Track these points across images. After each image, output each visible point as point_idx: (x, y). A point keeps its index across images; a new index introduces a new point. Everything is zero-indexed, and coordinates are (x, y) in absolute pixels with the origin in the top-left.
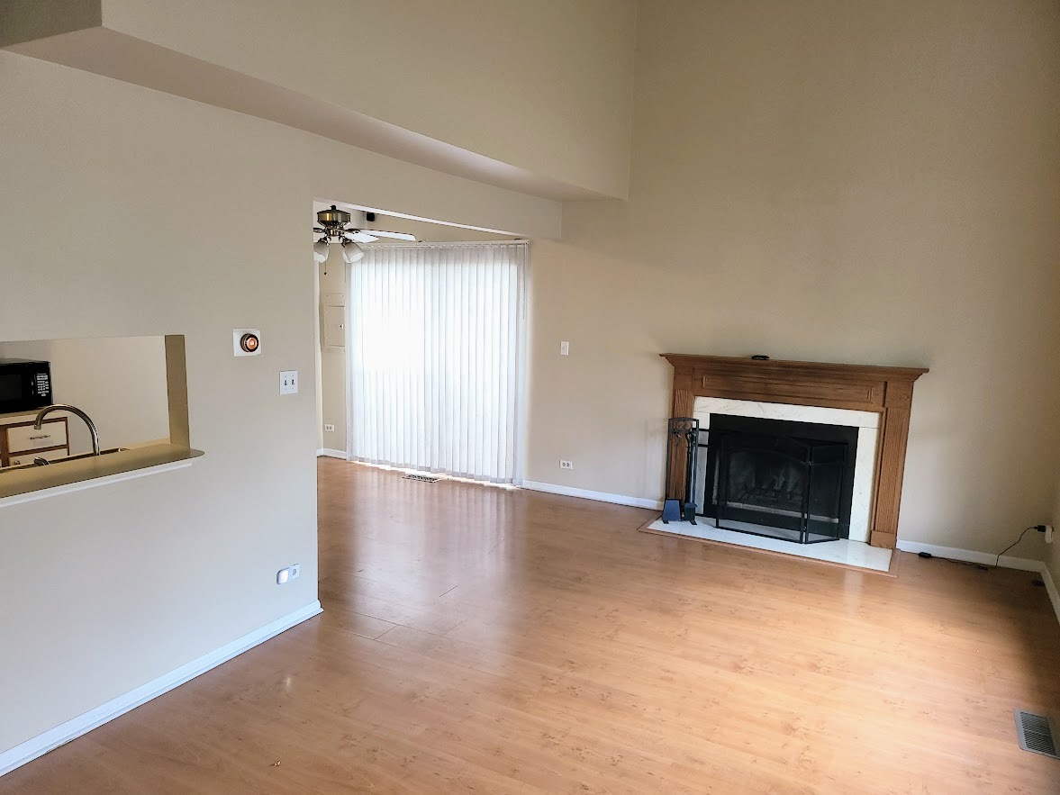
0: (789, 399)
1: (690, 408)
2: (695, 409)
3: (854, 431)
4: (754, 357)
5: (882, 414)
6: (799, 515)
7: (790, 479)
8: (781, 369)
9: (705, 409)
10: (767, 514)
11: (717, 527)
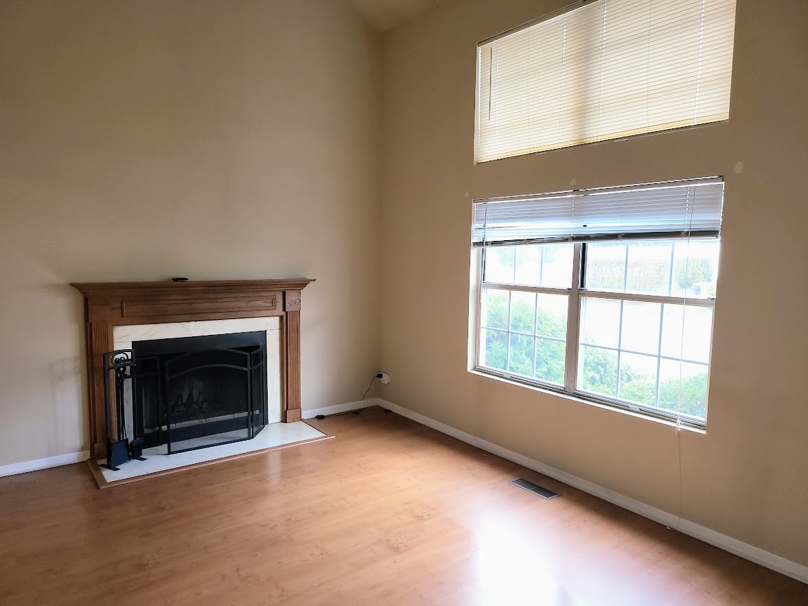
0: (211, 316)
1: (108, 339)
2: (115, 341)
3: (263, 334)
4: (176, 280)
5: (281, 318)
6: (245, 414)
7: (194, 390)
8: (204, 288)
9: (125, 337)
10: (200, 425)
11: (170, 453)
